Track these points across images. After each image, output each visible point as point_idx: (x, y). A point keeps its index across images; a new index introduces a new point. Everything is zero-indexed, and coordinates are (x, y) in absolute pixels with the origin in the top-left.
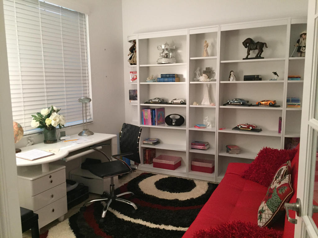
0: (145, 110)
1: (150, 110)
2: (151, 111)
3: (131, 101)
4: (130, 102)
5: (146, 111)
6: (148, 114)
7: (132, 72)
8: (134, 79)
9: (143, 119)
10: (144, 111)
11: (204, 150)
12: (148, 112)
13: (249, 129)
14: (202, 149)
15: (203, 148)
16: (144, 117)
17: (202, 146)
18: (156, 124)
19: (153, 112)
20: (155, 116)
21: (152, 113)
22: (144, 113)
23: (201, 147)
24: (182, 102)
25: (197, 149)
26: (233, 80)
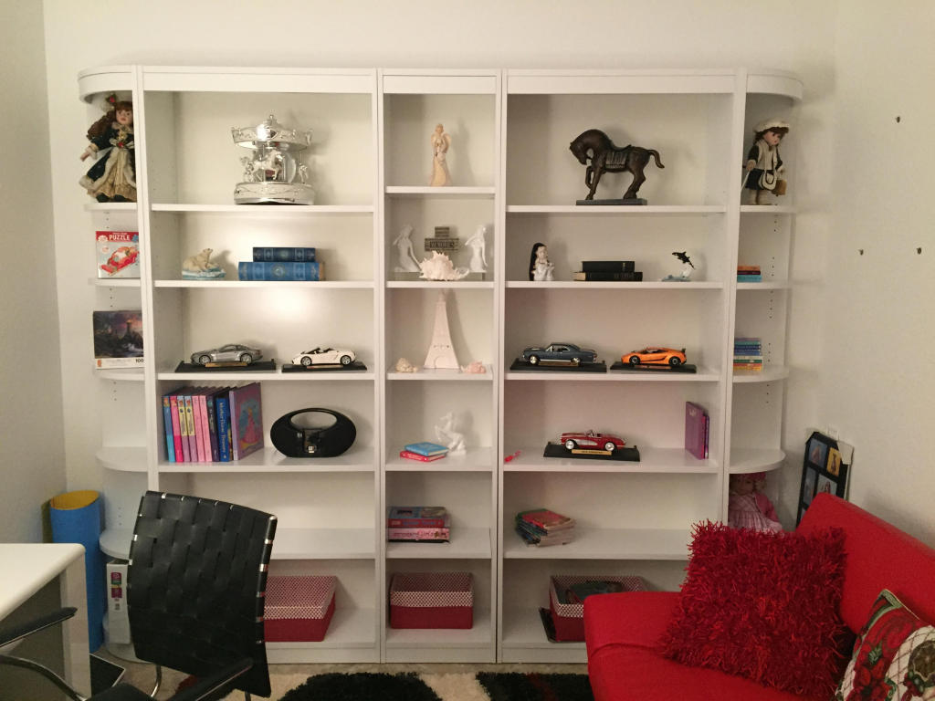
0: (180, 398)
1: (203, 398)
2: (211, 404)
3: (104, 360)
4: (100, 364)
5: (184, 403)
6: (197, 413)
7: (107, 234)
8: (116, 264)
9: (170, 438)
10: (174, 404)
11: (442, 541)
12: (196, 407)
13: (604, 453)
14: (433, 538)
15: (437, 534)
16: (176, 429)
17: (434, 527)
18: (236, 457)
19: (221, 405)
20: (229, 420)
21: (213, 412)
22: (174, 412)
23: (430, 532)
24: (347, 362)
25: (414, 541)
26: (544, 280)
